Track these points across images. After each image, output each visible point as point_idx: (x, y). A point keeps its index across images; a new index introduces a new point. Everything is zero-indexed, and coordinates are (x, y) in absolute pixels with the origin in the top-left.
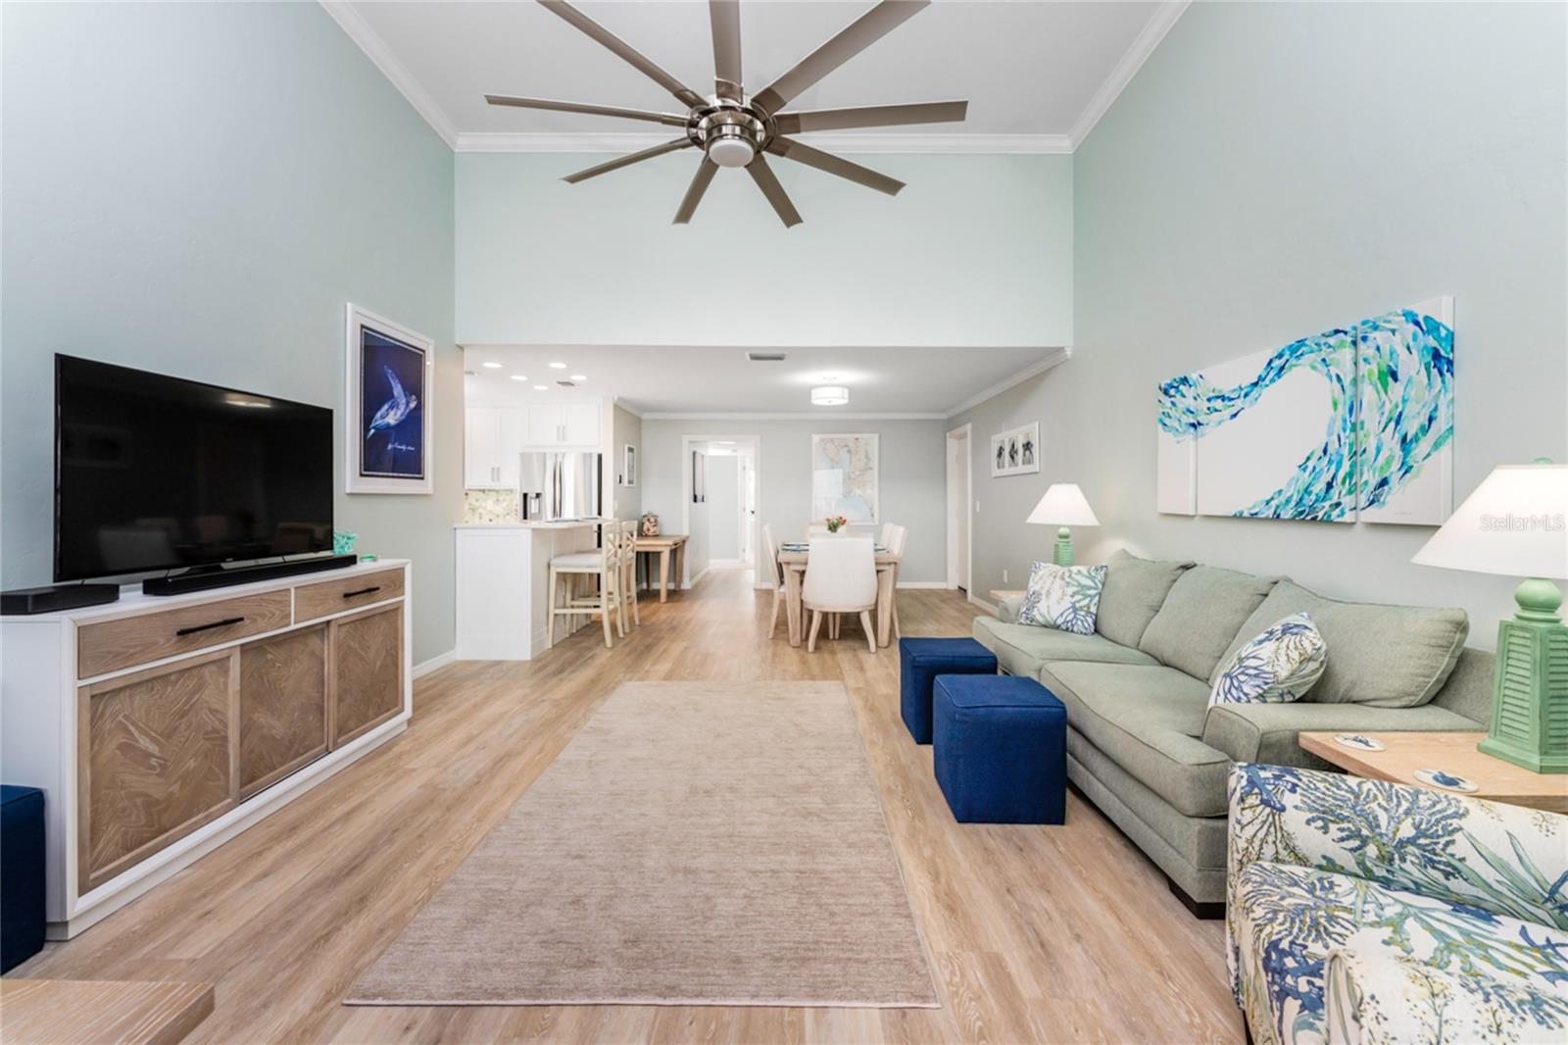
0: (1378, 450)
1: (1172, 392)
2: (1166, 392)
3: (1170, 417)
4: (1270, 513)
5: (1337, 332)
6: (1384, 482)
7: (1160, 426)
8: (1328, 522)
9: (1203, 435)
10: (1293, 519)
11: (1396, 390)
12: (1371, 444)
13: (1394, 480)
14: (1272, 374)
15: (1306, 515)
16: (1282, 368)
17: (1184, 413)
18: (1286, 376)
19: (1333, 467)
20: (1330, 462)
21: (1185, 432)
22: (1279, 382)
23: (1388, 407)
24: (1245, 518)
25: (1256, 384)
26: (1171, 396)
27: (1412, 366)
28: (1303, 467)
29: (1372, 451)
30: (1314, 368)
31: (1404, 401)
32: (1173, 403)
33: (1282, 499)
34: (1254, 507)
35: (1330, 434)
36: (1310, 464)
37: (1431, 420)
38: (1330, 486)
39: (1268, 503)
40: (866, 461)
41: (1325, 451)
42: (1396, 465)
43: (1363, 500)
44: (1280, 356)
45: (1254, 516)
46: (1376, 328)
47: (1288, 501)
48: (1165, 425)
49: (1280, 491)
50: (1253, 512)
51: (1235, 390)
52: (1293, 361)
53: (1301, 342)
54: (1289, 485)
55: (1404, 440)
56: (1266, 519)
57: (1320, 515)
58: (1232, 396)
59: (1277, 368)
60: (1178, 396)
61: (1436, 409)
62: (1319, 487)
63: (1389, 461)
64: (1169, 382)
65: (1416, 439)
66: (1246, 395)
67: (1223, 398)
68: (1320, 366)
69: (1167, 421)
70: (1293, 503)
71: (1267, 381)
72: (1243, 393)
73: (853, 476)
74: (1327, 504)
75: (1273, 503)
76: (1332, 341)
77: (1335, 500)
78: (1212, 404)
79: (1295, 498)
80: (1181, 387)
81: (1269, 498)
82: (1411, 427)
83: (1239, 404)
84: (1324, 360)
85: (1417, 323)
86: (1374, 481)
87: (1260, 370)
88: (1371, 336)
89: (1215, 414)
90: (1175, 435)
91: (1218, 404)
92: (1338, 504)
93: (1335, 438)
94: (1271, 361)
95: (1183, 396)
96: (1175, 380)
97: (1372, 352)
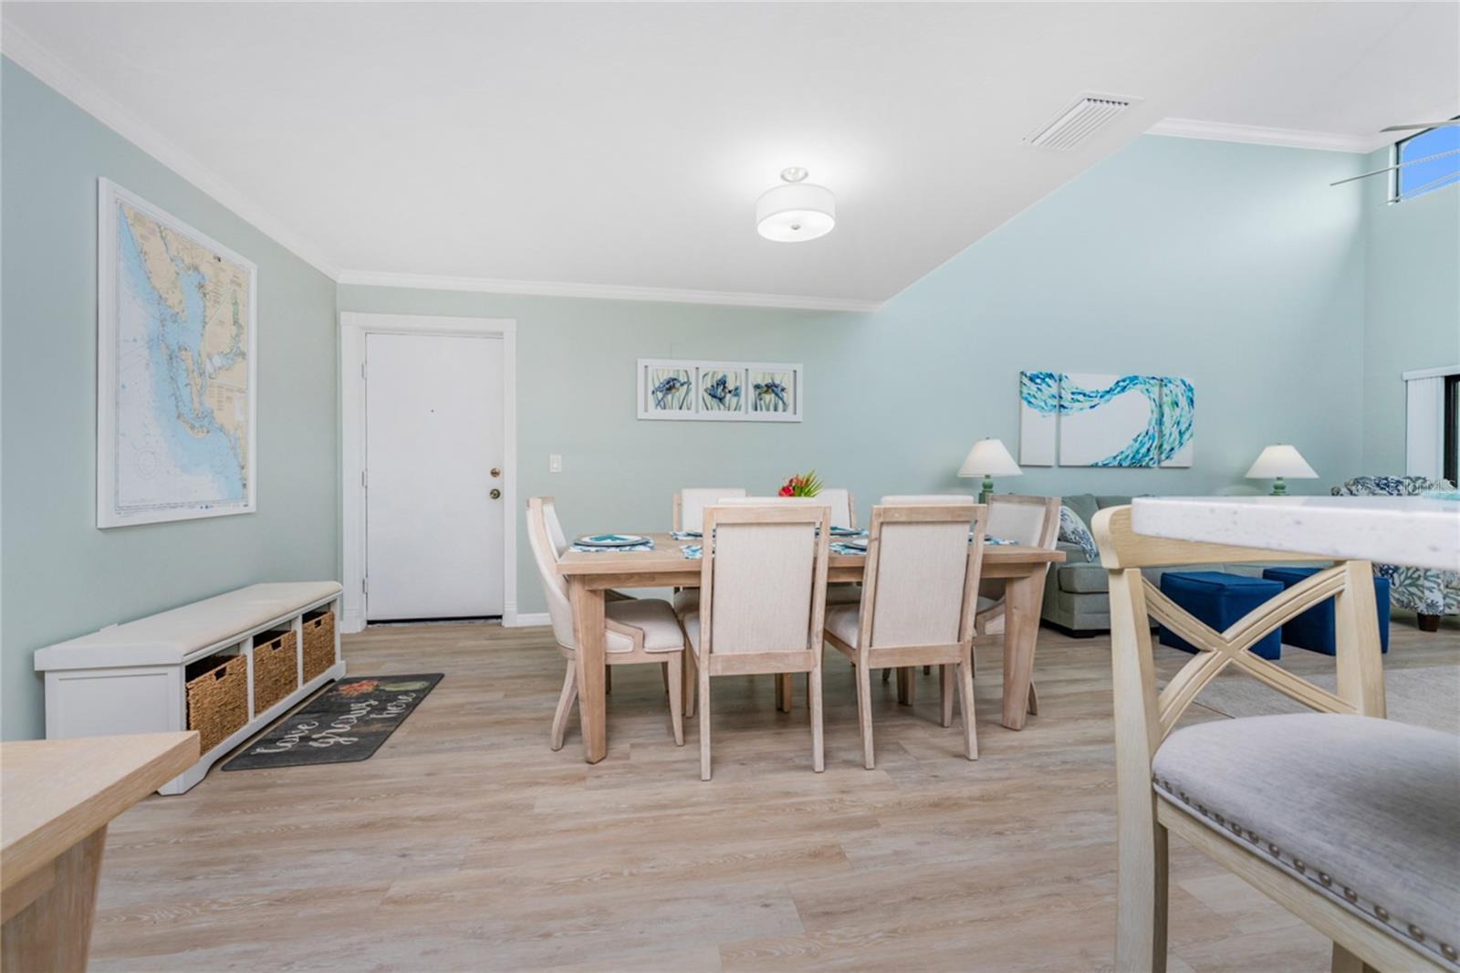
0: (1170, 435)
1: (1038, 381)
2: (1032, 379)
3: (1034, 396)
4: (1116, 463)
5: (1154, 378)
6: (1172, 449)
7: (1025, 403)
8: (1147, 466)
9: (1067, 415)
10: (1129, 467)
11: (1178, 411)
12: (1167, 432)
13: (1176, 448)
14: (1119, 389)
15: (1136, 463)
16: (1125, 387)
17: (1050, 397)
18: (1127, 392)
19: (1151, 441)
20: (1149, 439)
21: (1050, 411)
22: (1122, 394)
23: (1175, 417)
24: (1100, 467)
25: (1108, 392)
26: (1037, 384)
27: (1183, 402)
28: (1136, 440)
29: (1168, 435)
30: (1142, 392)
31: (1181, 416)
32: (1038, 389)
33: (1124, 455)
34: (1107, 459)
35: (1149, 425)
36: (1140, 439)
37: (1190, 425)
38: (1149, 450)
39: (1115, 458)
40: (234, 330)
41: (1147, 433)
42: (1177, 442)
43: (1163, 457)
44: (1124, 381)
45: (1105, 466)
46: (1170, 382)
47: (1127, 456)
48: (1030, 402)
49: (1122, 452)
50: (1105, 463)
51: (1092, 392)
52: (1131, 385)
53: (1136, 378)
54: (1128, 449)
55: (1180, 431)
56: (1114, 467)
57: (1144, 464)
58: (1091, 395)
59: (1122, 386)
60: (1044, 385)
61: (1191, 421)
62: (1144, 450)
63: (1175, 440)
64: (1035, 373)
65: (1184, 432)
66: (1101, 397)
67: (1085, 395)
68: (1146, 392)
69: (1032, 400)
70: (1129, 458)
71: (1116, 392)
72: (1099, 395)
73: (209, 368)
74: (1147, 459)
75: (1118, 458)
76: (1152, 381)
77: (1151, 457)
78: (1075, 397)
79: (1131, 456)
80: (1047, 380)
81: (1115, 455)
82: (1183, 427)
83: (1096, 401)
84: (1147, 390)
85: (1185, 385)
86: (1168, 449)
87: (1112, 385)
88: (1169, 385)
89: (1077, 403)
90: (1040, 411)
91: (1081, 397)
92: (1152, 459)
93: (1152, 427)
94: (1118, 382)
95: (1049, 386)
96: (1041, 374)
97: (1168, 392)
